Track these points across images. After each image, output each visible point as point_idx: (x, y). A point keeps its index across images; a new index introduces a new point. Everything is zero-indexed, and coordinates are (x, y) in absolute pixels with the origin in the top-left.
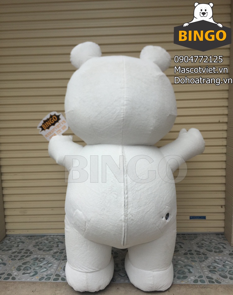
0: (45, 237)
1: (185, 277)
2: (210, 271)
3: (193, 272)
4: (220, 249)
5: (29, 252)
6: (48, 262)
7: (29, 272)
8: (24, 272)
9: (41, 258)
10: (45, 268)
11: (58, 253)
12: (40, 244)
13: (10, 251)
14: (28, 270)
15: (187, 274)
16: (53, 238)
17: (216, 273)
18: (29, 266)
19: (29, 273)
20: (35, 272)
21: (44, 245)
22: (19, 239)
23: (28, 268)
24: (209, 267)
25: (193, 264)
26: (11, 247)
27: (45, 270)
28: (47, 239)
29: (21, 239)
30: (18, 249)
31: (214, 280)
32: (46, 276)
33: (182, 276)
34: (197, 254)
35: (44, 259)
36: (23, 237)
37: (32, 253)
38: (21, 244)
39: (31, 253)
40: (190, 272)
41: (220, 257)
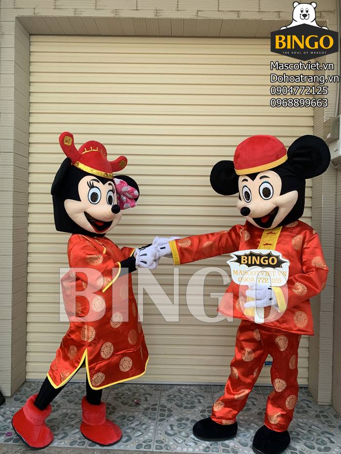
4: (303, 408)
9: (72, 414)
17: (300, 442)
21: (76, 396)
35: (76, 415)
37: (60, 407)
41: (305, 420)
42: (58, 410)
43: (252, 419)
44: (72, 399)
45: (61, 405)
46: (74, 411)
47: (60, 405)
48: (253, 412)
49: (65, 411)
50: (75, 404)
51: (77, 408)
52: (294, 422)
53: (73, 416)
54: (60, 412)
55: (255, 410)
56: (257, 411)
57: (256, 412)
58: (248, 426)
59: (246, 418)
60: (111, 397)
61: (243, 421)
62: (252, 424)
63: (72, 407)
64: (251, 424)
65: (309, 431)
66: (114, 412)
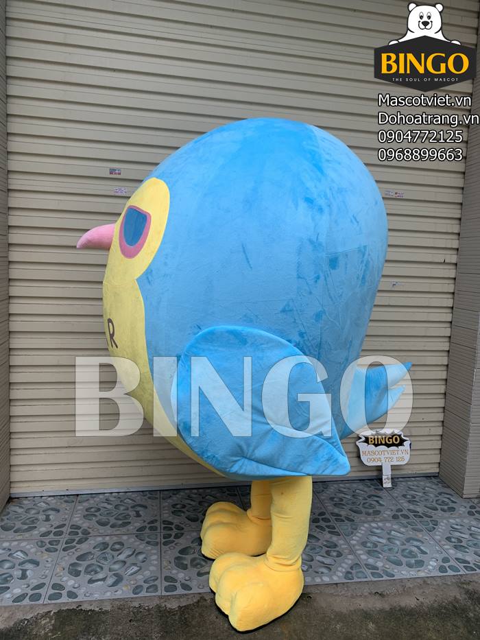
0: (101, 496)
1: (420, 563)
2: (456, 547)
3: (428, 552)
4: (447, 505)
5: (79, 531)
6: (134, 552)
7: (100, 576)
8: (89, 577)
9: (115, 543)
10: (134, 564)
11: (147, 530)
12: (96, 511)
13: (35, 532)
14: (96, 572)
15: (420, 557)
16: (119, 498)
17: (468, 550)
18: (94, 562)
19: (104, 579)
20: (114, 574)
21: (107, 514)
22: (42, 503)
23: (94, 567)
24: (449, 539)
25: (420, 536)
26: (33, 522)
27: (136, 569)
28: (106, 500)
29: (47, 504)
30: (52, 526)
31: (471, 565)
32: (145, 582)
33: (413, 561)
34: (414, 515)
35: (122, 544)
36: (50, 499)
37: (89, 533)
38: (52, 515)
39: (86, 533)
40: (424, 553)
41: (457, 520)
42: (86, 539)
43: (388, 525)
44: (104, 519)
45: (90, 530)
46: (115, 539)
47: (86, 530)
48: (385, 515)
49: (100, 539)
50: (112, 526)
51: (118, 532)
52: (446, 524)
53: (117, 547)
54: (92, 542)
55: (386, 512)
56: (389, 513)
57: (389, 515)
58: (389, 536)
59: (380, 524)
60: (167, 512)
61: (377, 529)
62: (393, 533)
63: (109, 532)
64: (391, 531)
65: (471, 534)
66: (182, 534)
